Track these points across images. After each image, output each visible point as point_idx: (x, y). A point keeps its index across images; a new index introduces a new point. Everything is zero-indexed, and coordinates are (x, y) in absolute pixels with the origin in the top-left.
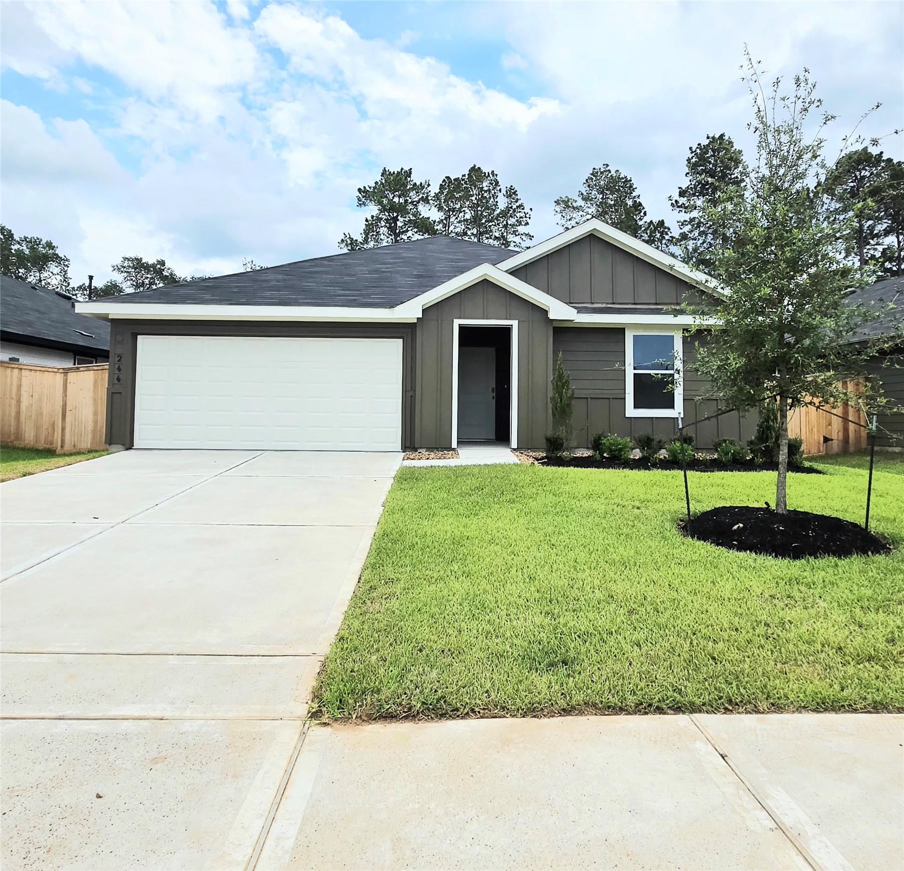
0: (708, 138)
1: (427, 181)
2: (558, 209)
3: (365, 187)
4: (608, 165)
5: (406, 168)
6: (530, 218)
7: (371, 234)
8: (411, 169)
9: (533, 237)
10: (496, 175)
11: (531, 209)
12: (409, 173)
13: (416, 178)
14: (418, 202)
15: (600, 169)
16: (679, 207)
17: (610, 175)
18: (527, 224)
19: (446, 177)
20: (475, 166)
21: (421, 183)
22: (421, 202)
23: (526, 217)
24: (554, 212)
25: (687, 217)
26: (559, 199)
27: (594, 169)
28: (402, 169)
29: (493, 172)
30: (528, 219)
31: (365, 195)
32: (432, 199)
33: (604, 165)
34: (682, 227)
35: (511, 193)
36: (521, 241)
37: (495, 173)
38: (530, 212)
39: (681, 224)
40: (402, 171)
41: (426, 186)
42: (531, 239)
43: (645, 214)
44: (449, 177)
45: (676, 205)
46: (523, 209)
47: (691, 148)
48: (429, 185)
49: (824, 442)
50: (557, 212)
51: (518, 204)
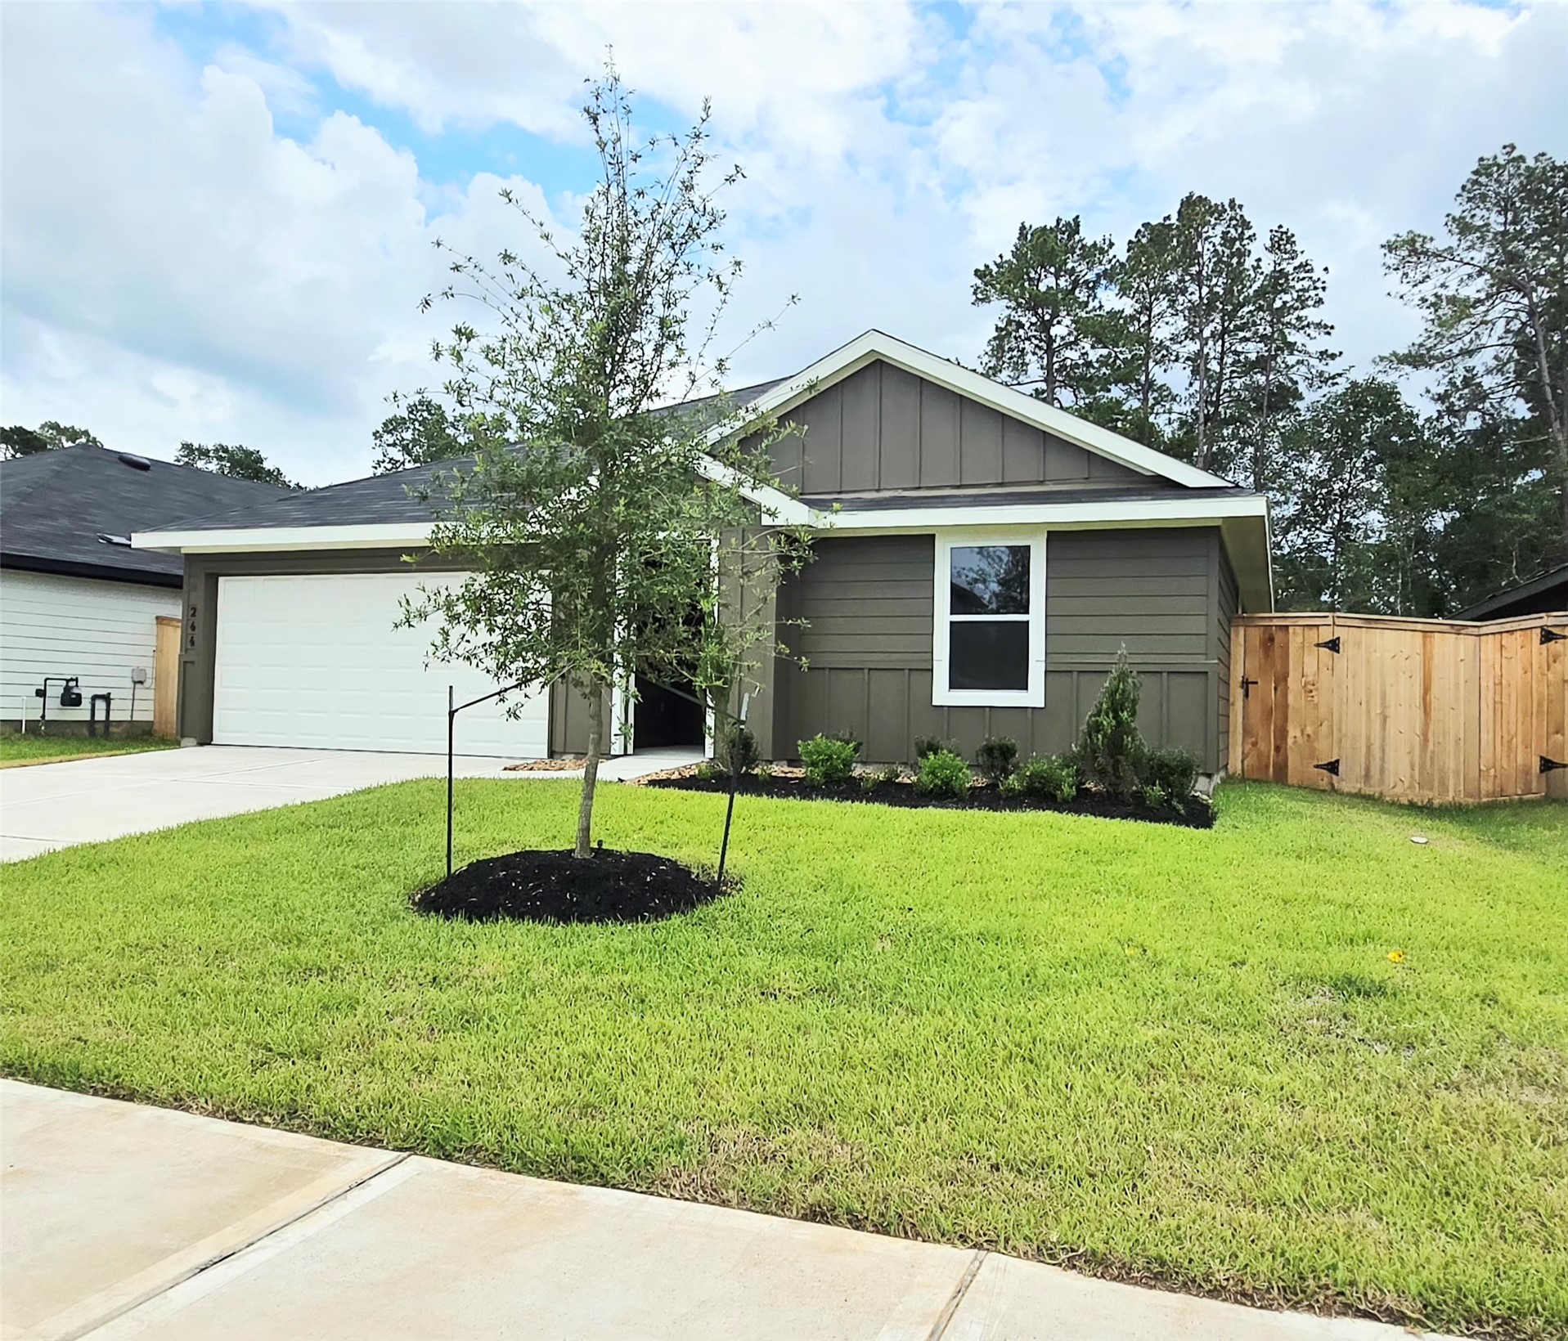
1: (1107, 237)
2: (1392, 260)
3: (987, 265)
4: (1513, 148)
5: (1068, 217)
6: (1324, 289)
7: (1009, 355)
8: (1077, 217)
9: (1332, 327)
10: (1241, 207)
11: (1326, 269)
12: (1074, 227)
13: (1089, 235)
14: (1097, 282)
15: (1495, 157)
17: (1523, 166)
18: (1320, 301)
19: (1141, 225)
20: (1191, 195)
21: (1096, 243)
22: (1103, 282)
23: (1316, 288)
24: (1383, 270)
26: (1394, 238)
27: (1481, 159)
28: (1058, 220)
29: (1232, 201)
30: (1320, 291)
31: (990, 281)
33: (1505, 147)
35: (1282, 241)
36: (1306, 340)
37: (1237, 202)
38: (1324, 276)
40: (1058, 224)
41: (1106, 248)
42: (1329, 333)
44: (1146, 222)
46: (1309, 271)
48: (1111, 245)
49: (1541, 771)
50: (1389, 267)
51: (1296, 263)
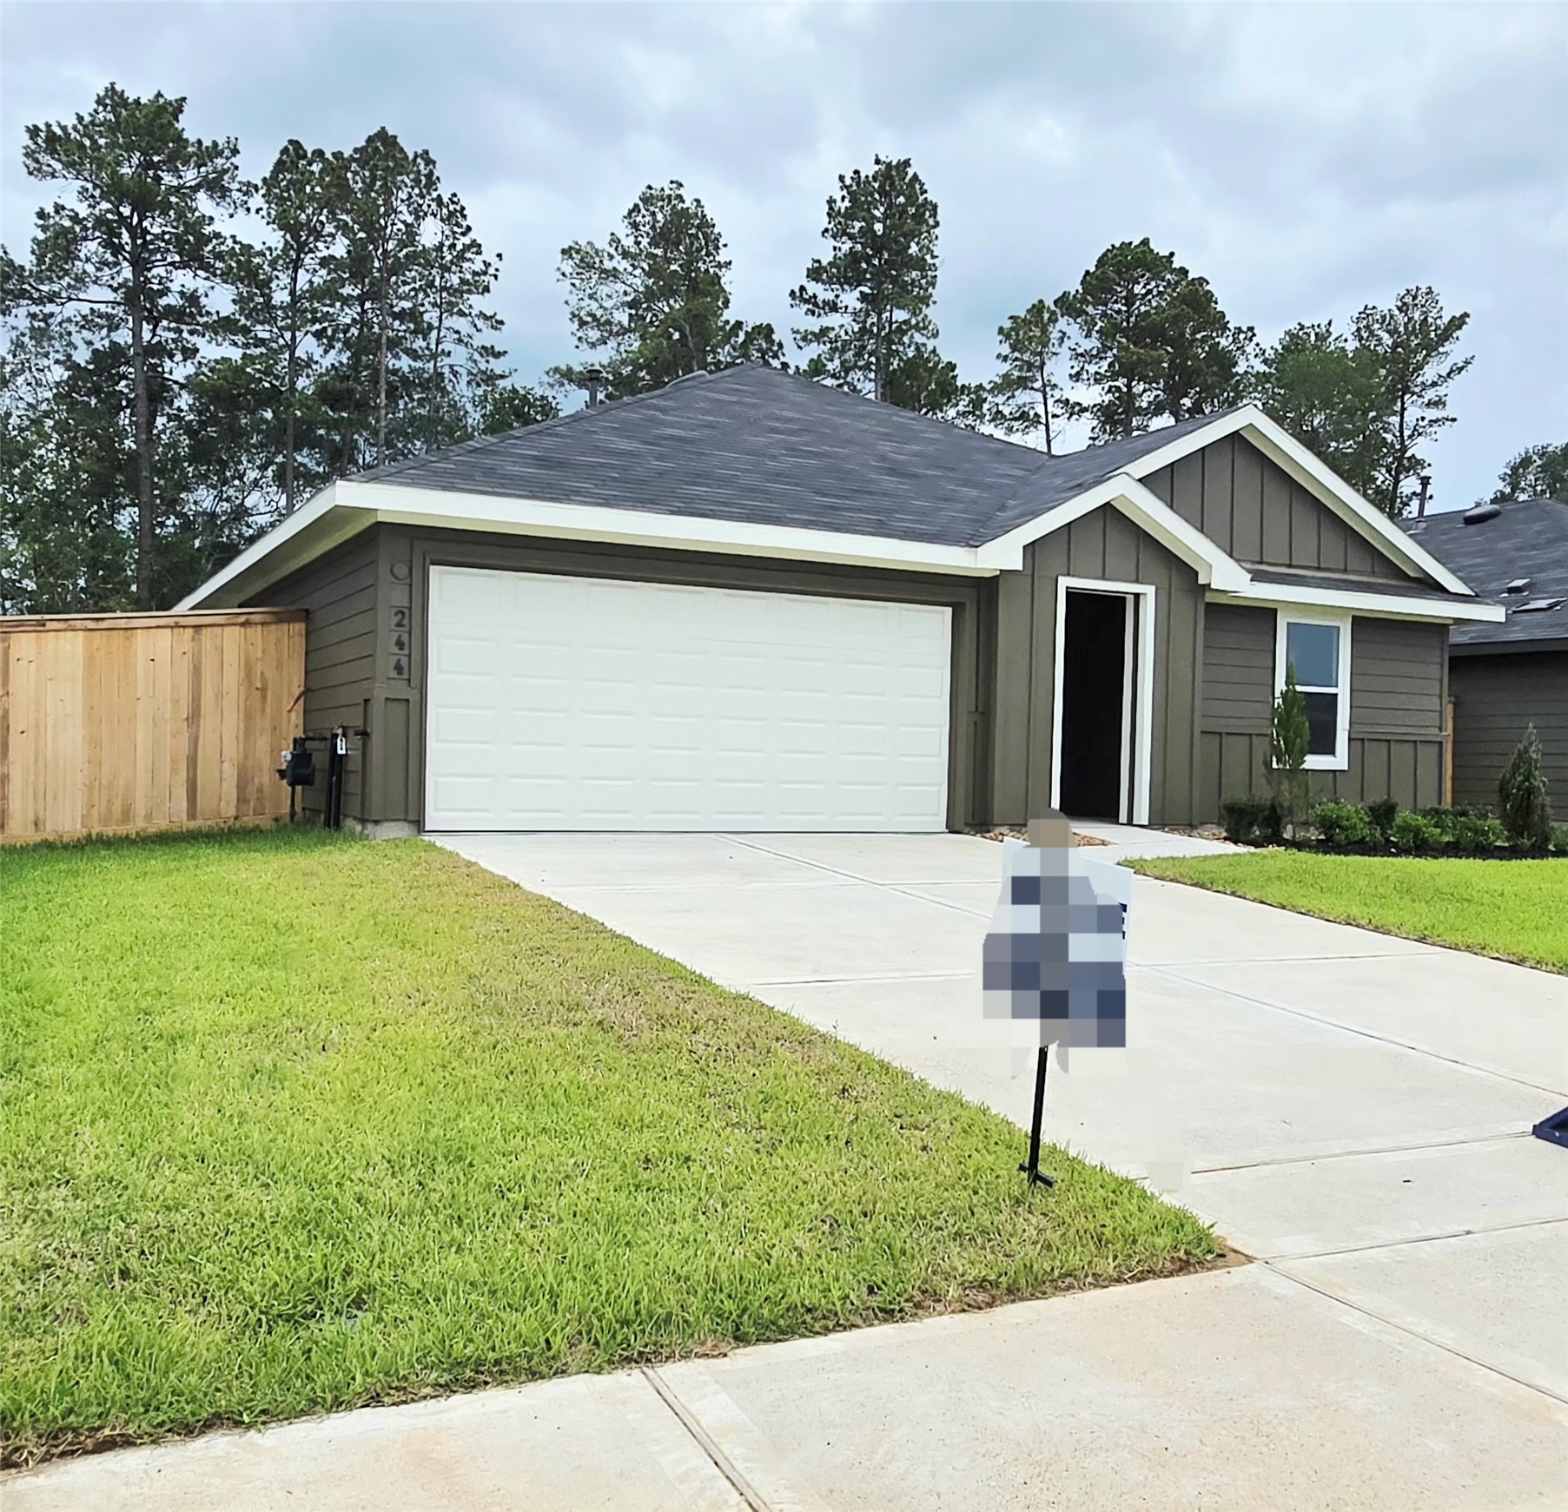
0: (877, 162)
2: (568, 267)
3: (48, 126)
4: (680, 185)
5: (171, 95)
6: (495, 276)
8: (184, 99)
9: (501, 323)
10: (436, 163)
11: (500, 256)
12: (176, 110)
14: (195, 189)
15: (663, 190)
16: (807, 301)
17: (680, 206)
18: (489, 290)
19: (291, 142)
20: (382, 131)
21: (215, 144)
23: (486, 273)
25: (814, 325)
26: (573, 245)
27: (650, 187)
28: (160, 95)
29: (425, 153)
30: (491, 279)
32: (239, 190)
33: (672, 182)
34: (802, 344)
36: (473, 331)
37: (434, 158)
38: (496, 263)
39: (798, 337)
40: (157, 101)
41: (227, 153)
42: (497, 329)
43: (726, 303)
44: (297, 142)
45: (799, 296)
46: (478, 253)
47: (842, 178)
48: (235, 152)
50: (564, 274)
51: (467, 240)
